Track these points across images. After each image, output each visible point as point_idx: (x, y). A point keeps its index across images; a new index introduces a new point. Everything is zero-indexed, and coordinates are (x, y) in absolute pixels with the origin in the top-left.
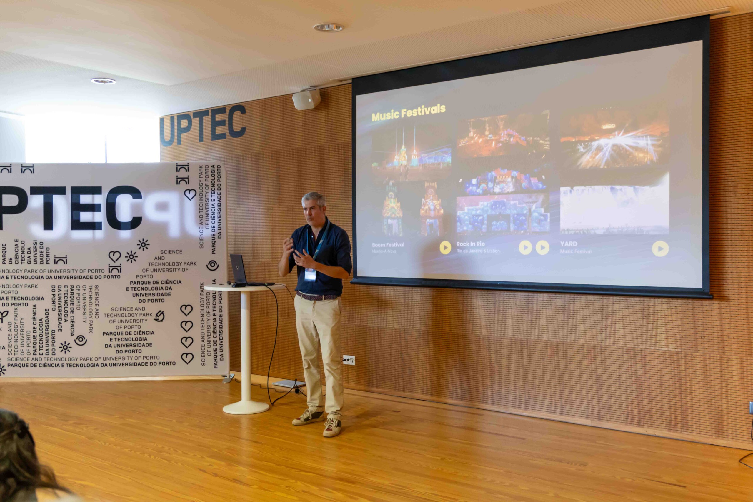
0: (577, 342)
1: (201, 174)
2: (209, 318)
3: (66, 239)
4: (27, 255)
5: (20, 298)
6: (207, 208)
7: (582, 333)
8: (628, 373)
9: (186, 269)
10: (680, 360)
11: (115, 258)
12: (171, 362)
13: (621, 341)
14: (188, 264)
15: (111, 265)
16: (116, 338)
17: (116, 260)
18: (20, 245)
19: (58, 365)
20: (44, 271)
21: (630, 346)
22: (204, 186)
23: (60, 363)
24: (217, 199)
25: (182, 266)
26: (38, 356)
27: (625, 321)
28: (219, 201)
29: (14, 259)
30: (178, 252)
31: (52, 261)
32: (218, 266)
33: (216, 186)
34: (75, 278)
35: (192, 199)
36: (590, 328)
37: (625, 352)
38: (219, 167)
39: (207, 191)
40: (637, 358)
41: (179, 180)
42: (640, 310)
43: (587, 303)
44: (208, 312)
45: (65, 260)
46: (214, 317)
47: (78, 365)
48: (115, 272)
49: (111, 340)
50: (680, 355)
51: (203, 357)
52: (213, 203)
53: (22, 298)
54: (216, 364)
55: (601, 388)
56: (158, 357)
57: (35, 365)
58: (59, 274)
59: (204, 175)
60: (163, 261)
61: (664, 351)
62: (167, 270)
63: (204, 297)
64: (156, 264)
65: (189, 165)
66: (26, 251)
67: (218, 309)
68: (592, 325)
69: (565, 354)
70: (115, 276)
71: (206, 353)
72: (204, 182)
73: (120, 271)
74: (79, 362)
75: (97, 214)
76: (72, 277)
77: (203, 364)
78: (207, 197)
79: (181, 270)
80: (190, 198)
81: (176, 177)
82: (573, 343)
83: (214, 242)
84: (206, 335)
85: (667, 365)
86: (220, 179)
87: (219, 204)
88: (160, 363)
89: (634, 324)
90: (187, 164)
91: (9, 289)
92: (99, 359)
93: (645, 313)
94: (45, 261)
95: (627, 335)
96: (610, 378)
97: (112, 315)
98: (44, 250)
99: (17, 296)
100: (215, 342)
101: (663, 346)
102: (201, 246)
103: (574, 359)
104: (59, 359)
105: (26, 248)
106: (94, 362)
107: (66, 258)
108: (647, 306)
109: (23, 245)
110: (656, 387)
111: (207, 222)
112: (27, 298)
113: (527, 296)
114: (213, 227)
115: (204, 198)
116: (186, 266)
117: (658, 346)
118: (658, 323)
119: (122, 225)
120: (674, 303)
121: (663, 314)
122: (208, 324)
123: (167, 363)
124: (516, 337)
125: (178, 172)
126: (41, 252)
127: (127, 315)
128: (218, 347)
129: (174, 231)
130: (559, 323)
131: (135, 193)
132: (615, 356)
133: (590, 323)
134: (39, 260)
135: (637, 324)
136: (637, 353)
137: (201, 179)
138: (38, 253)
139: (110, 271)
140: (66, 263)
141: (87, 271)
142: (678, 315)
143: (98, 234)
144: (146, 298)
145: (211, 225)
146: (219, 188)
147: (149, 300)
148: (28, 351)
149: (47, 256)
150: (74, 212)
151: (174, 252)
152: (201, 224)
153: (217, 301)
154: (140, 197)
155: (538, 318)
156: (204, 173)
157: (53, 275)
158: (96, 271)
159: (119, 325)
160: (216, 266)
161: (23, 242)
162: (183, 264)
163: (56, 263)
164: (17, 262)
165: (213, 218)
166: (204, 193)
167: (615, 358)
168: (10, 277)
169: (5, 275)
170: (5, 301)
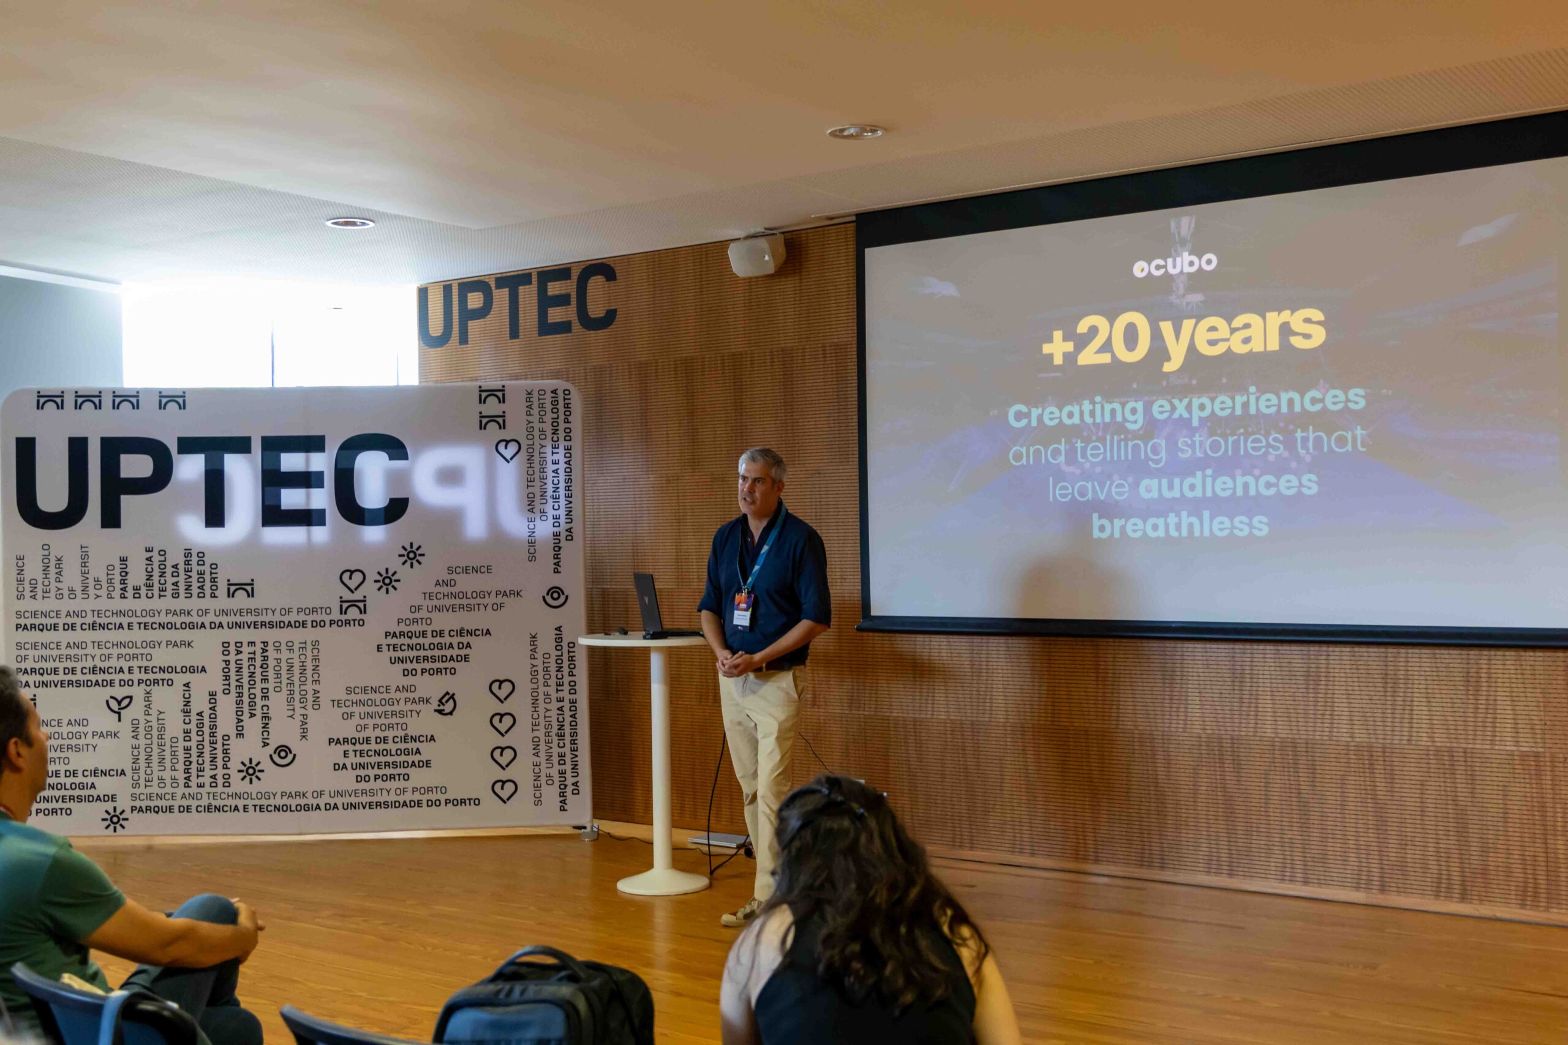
0: (1334, 738)
1: (530, 407)
2: (548, 706)
3: (251, 543)
4: (170, 580)
5: (158, 670)
6: (543, 479)
7: (1345, 722)
8: (1439, 797)
9: (501, 606)
10: (1543, 768)
11: (353, 584)
12: (470, 800)
13: (1425, 735)
14: (505, 594)
15: (344, 599)
16: (355, 751)
17: (356, 589)
18: (156, 559)
19: (236, 808)
20: (206, 612)
21: (1443, 744)
22: (536, 433)
23: (240, 803)
24: (563, 460)
25: (493, 599)
26: (194, 790)
27: (1430, 695)
28: (567, 463)
29: (145, 588)
30: (483, 569)
31: (222, 591)
32: (567, 597)
33: (560, 432)
34: (271, 625)
35: (511, 459)
36: (1361, 710)
37: (1432, 757)
38: (567, 392)
39: (543, 443)
40: (1457, 767)
41: (485, 421)
42: (1461, 674)
43: (1353, 662)
44: (547, 695)
45: (249, 588)
46: (560, 704)
47: (277, 808)
48: (353, 613)
49: (345, 754)
50: (1542, 759)
51: (537, 788)
52: (555, 467)
53: (160, 668)
54: (563, 802)
55: (1384, 828)
56: (444, 789)
57: (188, 809)
58: (238, 619)
59: (536, 410)
60: (454, 590)
61: (1509, 753)
62: (462, 607)
63: (539, 662)
64: (439, 596)
65: (506, 389)
66: (169, 570)
67: (566, 688)
68: (1364, 706)
69: (1310, 763)
70: (354, 620)
71: (543, 779)
72: (537, 425)
73: (363, 611)
74: (279, 801)
75: (315, 492)
76: (263, 624)
77: (538, 802)
78: (542, 455)
79: (489, 608)
80: (508, 458)
81: (479, 415)
82: (1328, 742)
83: (557, 548)
84: (542, 743)
85: (1517, 780)
86: (570, 419)
87: (568, 470)
88: (447, 802)
89: (1449, 700)
90: (501, 388)
91: (134, 651)
92: (321, 793)
93: (1471, 679)
94: (208, 592)
95: (1436, 722)
96: (1403, 808)
97: (347, 703)
98: (207, 568)
99: (150, 664)
100: (562, 756)
101: (1508, 743)
102: (532, 558)
103: (1330, 772)
104: (237, 796)
105: (169, 564)
106: (311, 801)
107: (252, 584)
108: (1475, 666)
109: (162, 558)
110: (1495, 824)
111: (542, 507)
112: (172, 669)
113: (1232, 651)
114: (556, 518)
115: (536, 458)
116: (500, 599)
117: (1497, 743)
118: (1498, 698)
119: (366, 514)
120: (1527, 658)
121: (1508, 680)
122: (547, 719)
123: (463, 802)
124: (1209, 732)
125: (482, 405)
126: (201, 574)
127: (378, 703)
128: (568, 767)
129: (475, 527)
130: (1297, 703)
131: (394, 448)
132: (1412, 765)
133: (1360, 701)
134: (195, 590)
135: (1455, 701)
136: (1456, 759)
137: (530, 418)
138: (194, 574)
139: (343, 611)
140: (251, 594)
141: (295, 610)
142: (1537, 681)
143: (319, 534)
144: (419, 667)
145: (551, 513)
146: (568, 437)
147: (423, 671)
148: (174, 779)
149: (213, 580)
150: (268, 489)
151: (476, 570)
152: (531, 511)
153: (566, 670)
154: (406, 458)
155: (1254, 693)
156: (535, 406)
157: (224, 620)
158: (314, 610)
159: (362, 722)
160: (563, 598)
161: (162, 553)
162: (493, 594)
163: (230, 595)
164: (150, 595)
165: (556, 498)
166: (537, 447)
167: (1412, 769)
168: (136, 626)
169: (125, 621)
170: (126, 676)
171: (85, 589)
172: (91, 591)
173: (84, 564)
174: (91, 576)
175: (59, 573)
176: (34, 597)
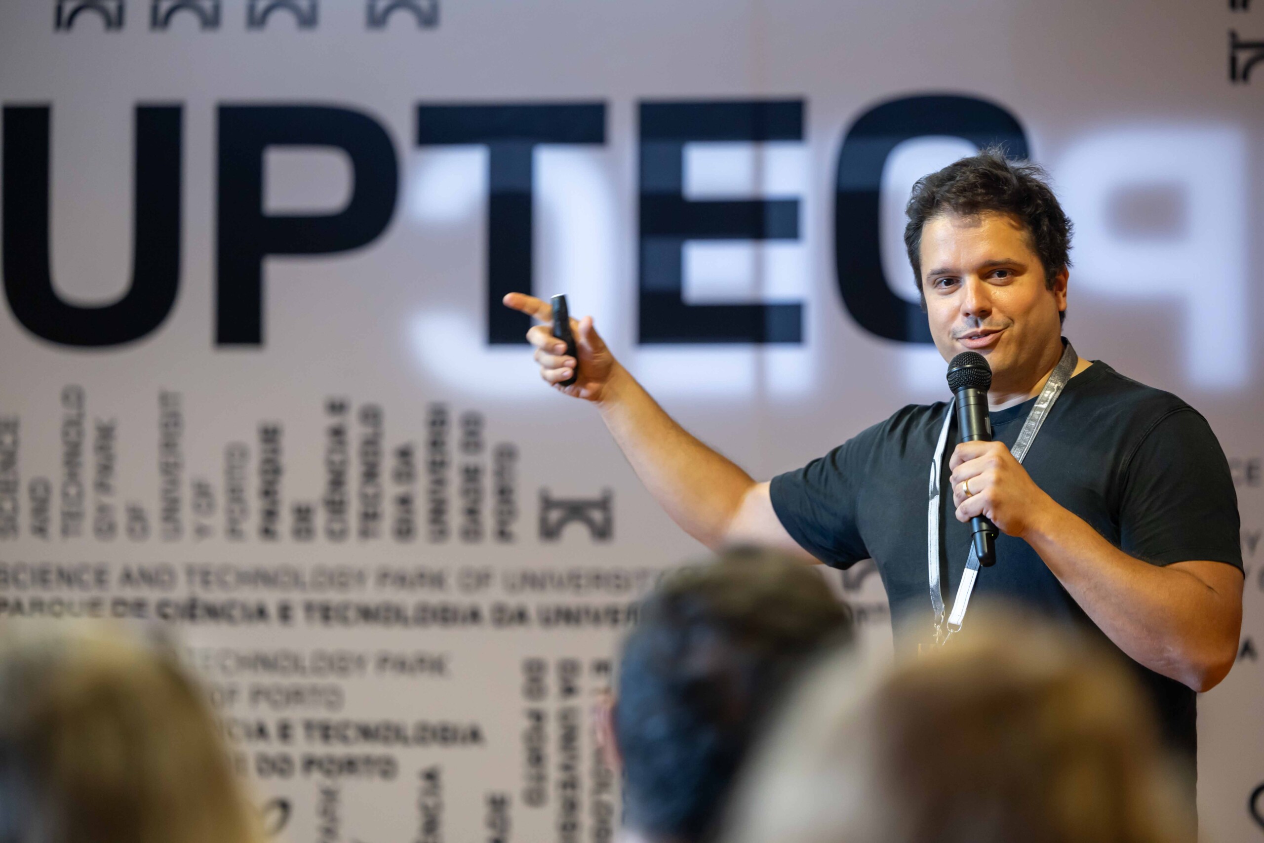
4: (391, 489)
5: (355, 732)
18: (356, 432)
20: (485, 578)
29: (325, 511)
31: (526, 522)
53: (362, 727)
58: (569, 599)
66: (388, 464)
75: (777, 253)
81: (1227, 41)
91: (296, 679)
94: (489, 522)
98: (486, 460)
99: (334, 717)
105: (389, 444)
109: (371, 430)
112: (392, 732)
126: (472, 474)
129: (1216, 354)
131: (994, 130)
134: (455, 518)
138: (453, 475)
143: (786, 367)
149: (505, 493)
150: (653, 244)
157: (531, 600)
161: (370, 417)
164: (337, 529)
168: (299, 614)
169: (271, 598)
170: (274, 748)
171: (171, 511)
172: (187, 516)
173: (169, 444)
174: (187, 477)
175: (106, 468)
176: (40, 530)
